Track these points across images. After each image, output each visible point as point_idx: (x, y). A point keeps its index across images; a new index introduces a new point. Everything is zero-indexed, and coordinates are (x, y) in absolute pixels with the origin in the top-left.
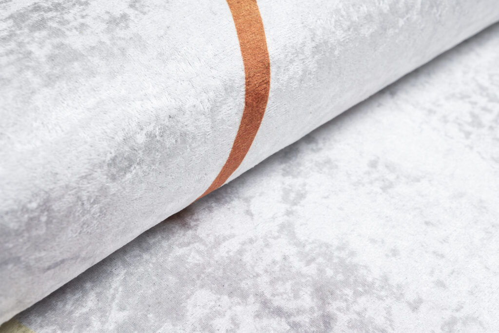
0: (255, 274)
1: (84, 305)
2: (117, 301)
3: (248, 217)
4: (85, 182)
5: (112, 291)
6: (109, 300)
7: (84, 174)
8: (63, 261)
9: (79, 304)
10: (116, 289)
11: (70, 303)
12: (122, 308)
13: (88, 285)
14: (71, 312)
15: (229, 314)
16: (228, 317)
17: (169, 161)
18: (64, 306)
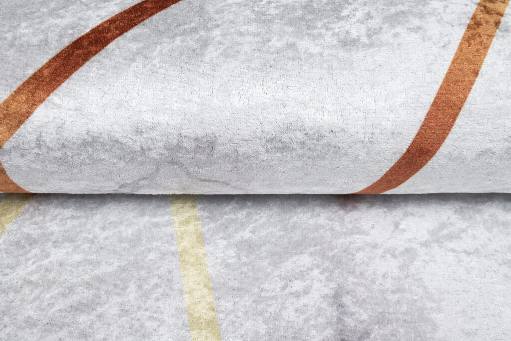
0: (352, 270)
1: (236, 213)
2: (255, 225)
3: (393, 228)
4: (245, 143)
5: (258, 217)
6: (251, 221)
7: (246, 138)
8: (216, 181)
9: (233, 211)
10: (261, 217)
11: (230, 207)
12: (253, 232)
13: (249, 204)
14: (225, 213)
15: (308, 282)
16: (305, 284)
17: (317, 160)
18: (226, 206)
